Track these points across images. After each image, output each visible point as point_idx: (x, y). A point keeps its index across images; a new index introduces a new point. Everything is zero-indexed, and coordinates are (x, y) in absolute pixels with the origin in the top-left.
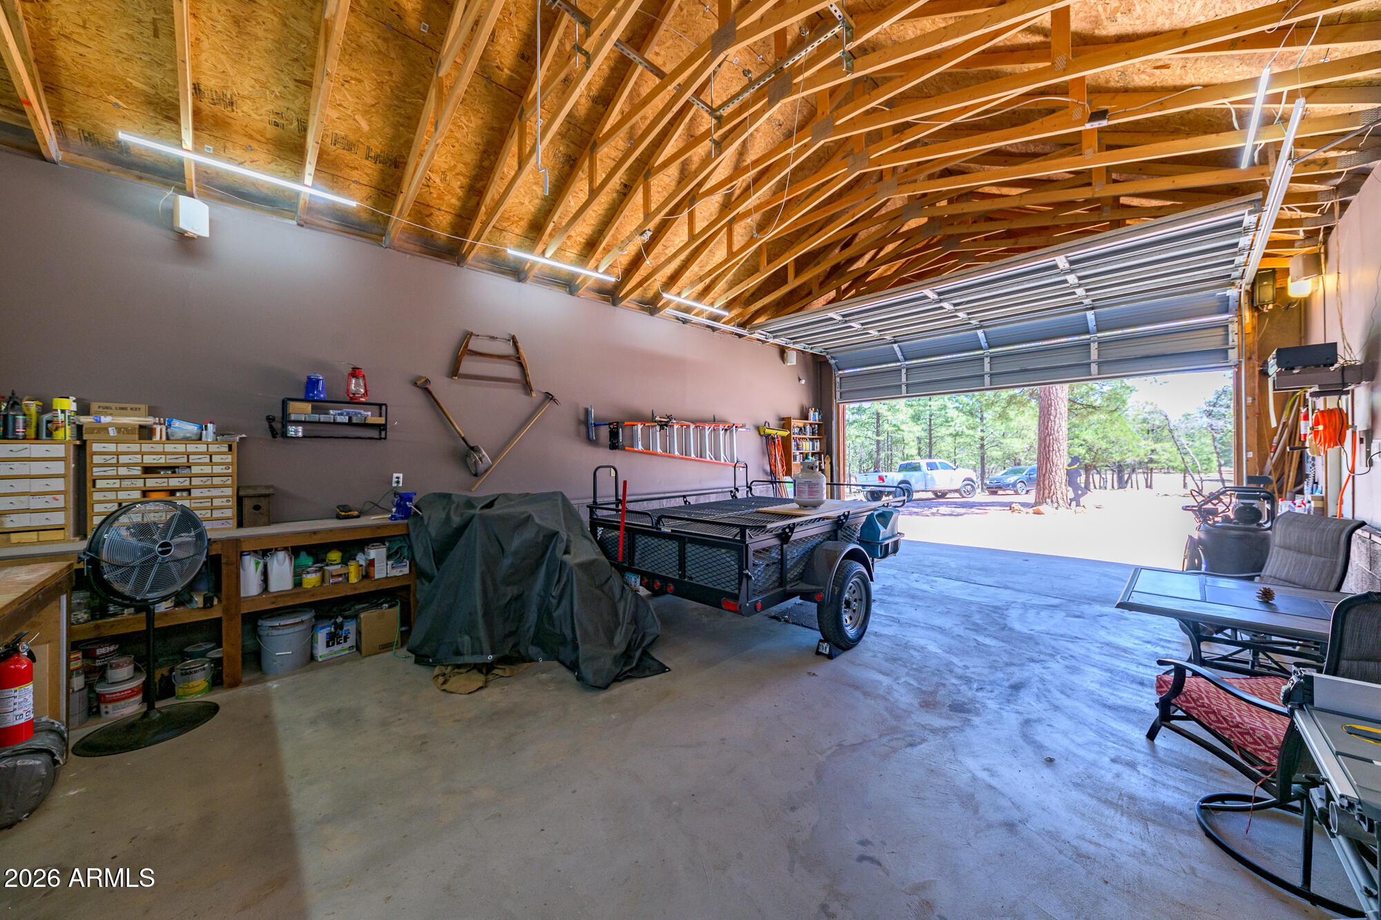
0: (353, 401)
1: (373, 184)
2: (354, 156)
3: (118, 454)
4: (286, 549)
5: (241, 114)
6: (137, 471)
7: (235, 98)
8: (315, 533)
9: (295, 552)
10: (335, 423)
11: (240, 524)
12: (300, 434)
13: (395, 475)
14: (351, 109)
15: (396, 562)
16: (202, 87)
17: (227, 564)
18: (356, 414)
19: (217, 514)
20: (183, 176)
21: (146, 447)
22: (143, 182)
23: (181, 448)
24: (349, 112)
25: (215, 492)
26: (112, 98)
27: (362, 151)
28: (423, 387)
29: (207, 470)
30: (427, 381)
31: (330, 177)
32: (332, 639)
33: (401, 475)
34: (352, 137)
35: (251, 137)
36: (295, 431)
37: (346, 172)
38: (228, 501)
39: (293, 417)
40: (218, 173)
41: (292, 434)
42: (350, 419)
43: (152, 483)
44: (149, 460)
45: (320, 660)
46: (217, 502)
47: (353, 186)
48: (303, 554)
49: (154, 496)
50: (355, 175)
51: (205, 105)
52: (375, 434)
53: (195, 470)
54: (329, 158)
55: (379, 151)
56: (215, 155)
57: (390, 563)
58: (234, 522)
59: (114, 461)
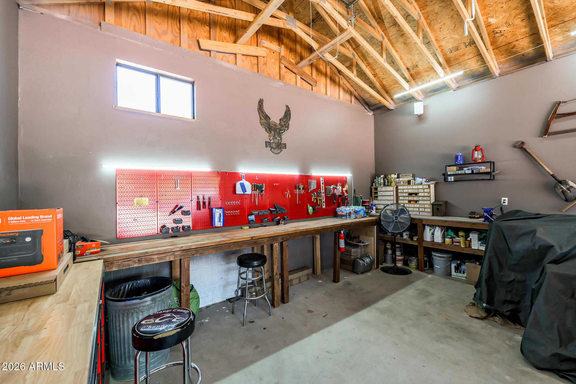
0: (475, 162)
1: (476, 54)
2: (461, 51)
3: (403, 189)
4: (439, 226)
5: (420, 67)
6: (407, 195)
7: (417, 64)
8: (446, 221)
9: (442, 227)
10: (465, 174)
11: (433, 215)
12: (453, 180)
13: (503, 199)
14: (448, 36)
15: (482, 243)
16: (409, 68)
17: (419, 227)
18: (476, 169)
19: (426, 210)
20: (414, 97)
21: (409, 187)
22: (412, 103)
23: (416, 187)
24: (448, 37)
25: (425, 202)
26: (396, 86)
27: (463, 46)
28: (521, 147)
29: (423, 194)
30: (523, 143)
31: (458, 64)
32: (457, 269)
33: (507, 199)
34: (455, 45)
35: (427, 71)
36: (451, 179)
37: (462, 59)
38: (429, 206)
39: (449, 173)
40: (426, 88)
41: (449, 180)
42: (472, 171)
43: (411, 198)
44: (410, 191)
45: (453, 276)
46: (426, 206)
47: (468, 61)
48: (450, 231)
49: (412, 202)
50: (466, 57)
51: (412, 72)
52: (488, 177)
53: (420, 194)
54: (453, 58)
55: (469, 41)
56: (422, 83)
57: (479, 242)
58: (431, 214)
59: (402, 191)
